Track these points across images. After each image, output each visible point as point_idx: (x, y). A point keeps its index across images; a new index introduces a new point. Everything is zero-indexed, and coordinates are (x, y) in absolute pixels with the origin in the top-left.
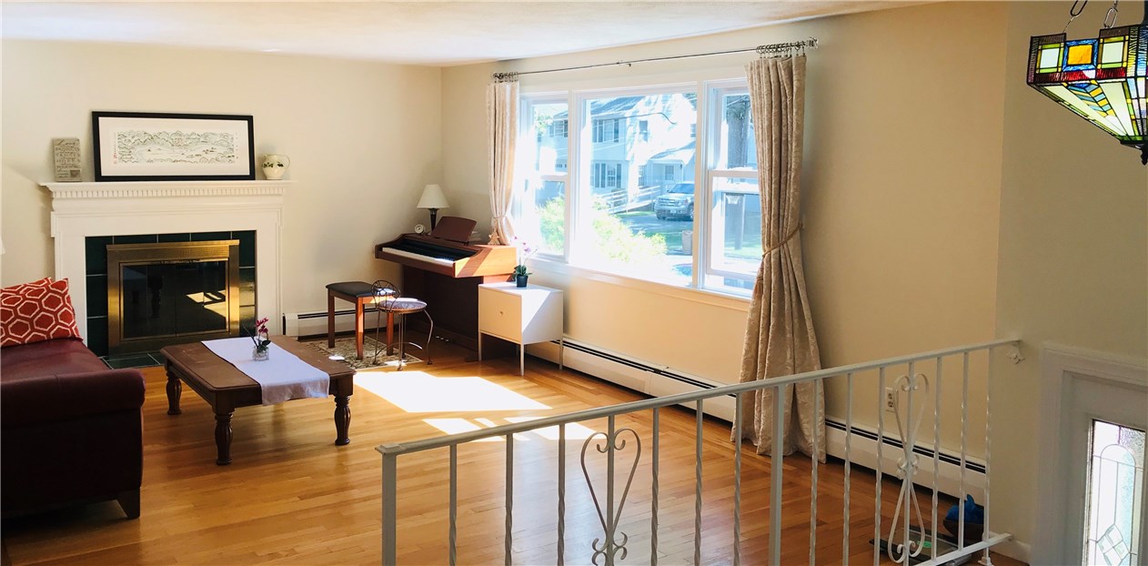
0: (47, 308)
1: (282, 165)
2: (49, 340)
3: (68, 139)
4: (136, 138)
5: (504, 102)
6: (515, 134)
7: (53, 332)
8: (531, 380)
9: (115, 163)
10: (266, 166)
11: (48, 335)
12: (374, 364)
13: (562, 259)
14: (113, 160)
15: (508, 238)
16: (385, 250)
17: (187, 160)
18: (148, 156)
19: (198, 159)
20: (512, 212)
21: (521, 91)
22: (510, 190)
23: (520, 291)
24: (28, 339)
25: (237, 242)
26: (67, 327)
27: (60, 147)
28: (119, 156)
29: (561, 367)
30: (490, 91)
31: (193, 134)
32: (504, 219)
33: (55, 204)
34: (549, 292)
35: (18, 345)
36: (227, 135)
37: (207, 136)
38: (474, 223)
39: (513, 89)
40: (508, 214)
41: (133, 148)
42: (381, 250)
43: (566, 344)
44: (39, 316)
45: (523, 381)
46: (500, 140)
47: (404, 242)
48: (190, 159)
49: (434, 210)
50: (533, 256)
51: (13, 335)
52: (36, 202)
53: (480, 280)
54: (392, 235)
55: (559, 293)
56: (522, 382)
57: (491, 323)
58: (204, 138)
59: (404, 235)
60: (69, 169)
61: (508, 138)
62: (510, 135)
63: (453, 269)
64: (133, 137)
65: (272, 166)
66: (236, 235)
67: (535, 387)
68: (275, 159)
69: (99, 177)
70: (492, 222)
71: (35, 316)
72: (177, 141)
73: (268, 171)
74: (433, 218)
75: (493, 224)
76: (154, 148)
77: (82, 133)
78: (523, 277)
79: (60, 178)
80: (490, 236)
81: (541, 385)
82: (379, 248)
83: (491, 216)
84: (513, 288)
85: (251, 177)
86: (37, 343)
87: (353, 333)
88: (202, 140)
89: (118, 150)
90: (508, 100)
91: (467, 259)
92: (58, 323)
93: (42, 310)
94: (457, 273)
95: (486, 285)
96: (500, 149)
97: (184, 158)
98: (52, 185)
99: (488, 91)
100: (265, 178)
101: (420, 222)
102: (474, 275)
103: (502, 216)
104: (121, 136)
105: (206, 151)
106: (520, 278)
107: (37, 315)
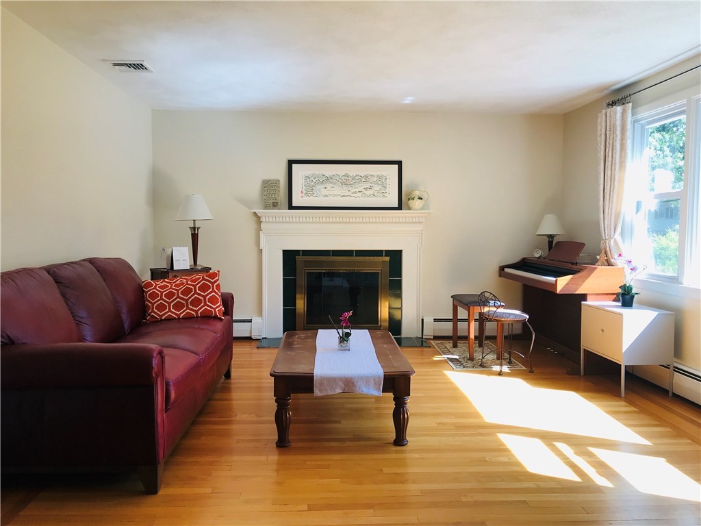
0: (199, 292)
1: (421, 199)
2: (197, 317)
3: (273, 180)
4: (317, 179)
5: (615, 126)
6: (625, 157)
7: (200, 311)
8: (631, 403)
9: (302, 197)
10: (409, 199)
11: (197, 313)
12: (481, 365)
13: (675, 280)
14: (301, 195)
15: (615, 259)
16: (506, 270)
17: (352, 195)
18: (324, 192)
19: (360, 194)
20: (622, 234)
21: (633, 115)
22: (619, 212)
23: (625, 311)
24: (182, 315)
25: (387, 259)
26: (213, 308)
27: (268, 185)
28: (304, 192)
29: (670, 394)
30: (602, 118)
31: (357, 175)
32: (612, 240)
33: (263, 225)
34: (657, 313)
35: (175, 319)
36: (382, 176)
37: (367, 177)
38: (583, 245)
39: (624, 113)
40: (617, 236)
41: (314, 186)
42: (503, 270)
43: (677, 369)
44: (193, 298)
45: (623, 403)
46: (610, 163)
47: (524, 264)
48: (354, 195)
49: (551, 237)
50: (641, 275)
51: (174, 311)
52: (252, 225)
53: (584, 297)
54: (515, 259)
55: (671, 315)
56: (621, 405)
57: (593, 339)
58: (365, 179)
59: (524, 258)
60: (271, 201)
61: (618, 160)
62: (621, 157)
63: (555, 285)
64: (315, 178)
65: (413, 199)
66: (388, 253)
67: (635, 412)
68: (417, 193)
69: (291, 207)
70: (602, 244)
71: (190, 298)
72: (346, 181)
73: (411, 202)
74: (550, 243)
75: (602, 246)
76: (329, 186)
77: (281, 176)
78: (628, 297)
79: (266, 207)
80: (598, 257)
81: (643, 411)
82: (502, 268)
83: (600, 238)
84: (617, 306)
85: (399, 208)
86: (189, 318)
87: (466, 338)
88: (363, 180)
89: (304, 187)
90: (618, 123)
91: (570, 276)
92: (205, 304)
93: (196, 293)
94: (559, 289)
95: (590, 302)
96: (609, 172)
97: (349, 193)
98: (260, 212)
99: (599, 120)
100: (409, 209)
101: (538, 248)
102: (577, 293)
103: (610, 238)
104: (307, 177)
105: (366, 189)
106: (626, 297)
107: (191, 297)
